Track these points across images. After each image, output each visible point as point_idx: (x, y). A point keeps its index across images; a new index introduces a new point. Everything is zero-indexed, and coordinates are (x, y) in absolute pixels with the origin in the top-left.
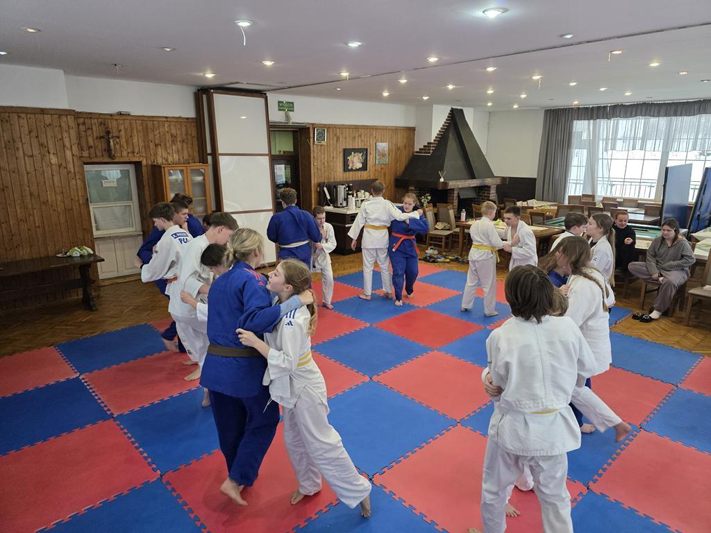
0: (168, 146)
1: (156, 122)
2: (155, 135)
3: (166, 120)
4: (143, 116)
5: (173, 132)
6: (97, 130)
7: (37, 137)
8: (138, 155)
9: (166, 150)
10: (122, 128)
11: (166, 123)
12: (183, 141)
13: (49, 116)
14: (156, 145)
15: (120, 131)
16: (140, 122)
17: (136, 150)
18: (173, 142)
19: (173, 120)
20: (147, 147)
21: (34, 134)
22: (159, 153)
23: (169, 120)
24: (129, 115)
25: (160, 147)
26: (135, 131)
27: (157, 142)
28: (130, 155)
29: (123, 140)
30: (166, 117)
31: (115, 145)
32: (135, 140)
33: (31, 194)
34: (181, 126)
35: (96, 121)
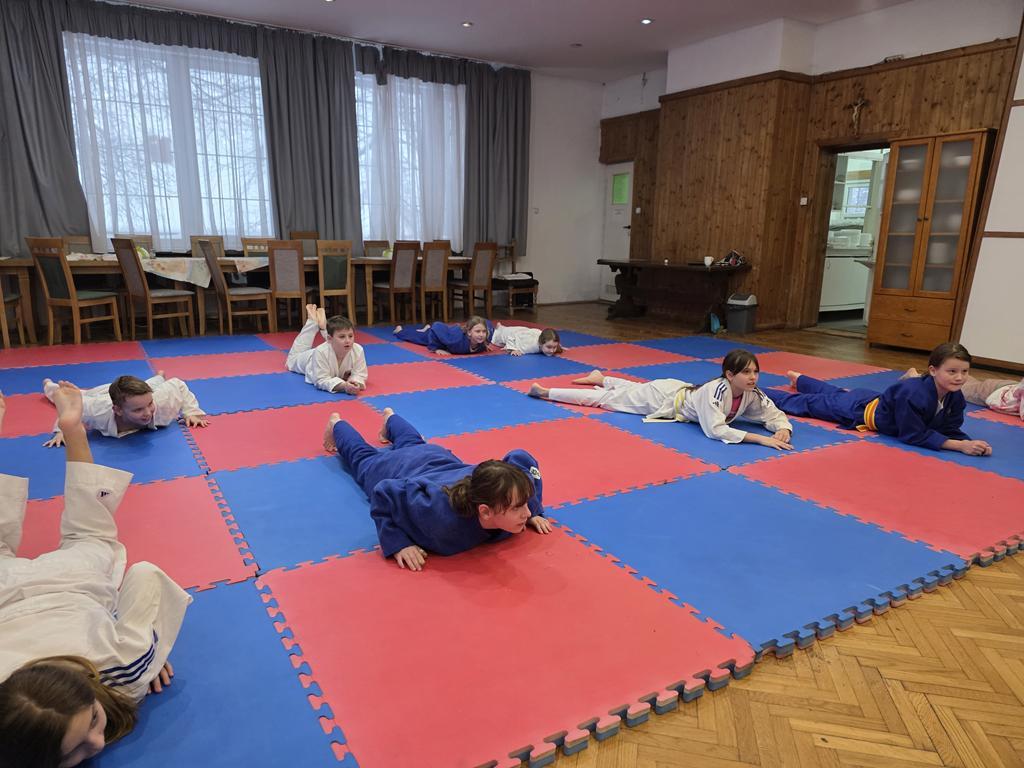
0: (955, 104)
1: (943, 64)
2: (935, 87)
3: (962, 53)
4: (922, 56)
5: (971, 74)
6: (848, 96)
7: (739, 115)
8: (898, 128)
9: (950, 112)
10: (883, 85)
11: (961, 59)
12: (990, 90)
13: (755, 85)
14: (934, 106)
15: (879, 91)
16: (915, 68)
17: (896, 120)
18: (969, 95)
19: (976, 50)
20: (915, 112)
21: (736, 112)
22: (935, 120)
23: (968, 51)
24: (900, 59)
25: (938, 107)
26: (902, 87)
27: (935, 101)
28: (885, 129)
29: (881, 105)
30: (963, 49)
31: (866, 116)
32: (898, 103)
33: (720, 187)
34: (992, 60)
35: (850, 82)
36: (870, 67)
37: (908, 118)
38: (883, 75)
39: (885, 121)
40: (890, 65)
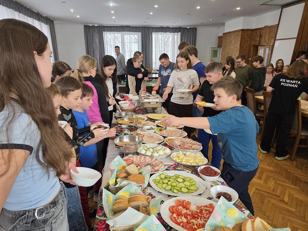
2: (272, 33)
4: (271, 26)
8: (266, 43)
15: (263, 33)
16: (269, 28)
29: (263, 37)
32: (266, 37)
35: (259, 31)
36: (262, 28)
37: (267, 41)
38: (264, 30)
39: (264, 41)
40: (266, 27)
